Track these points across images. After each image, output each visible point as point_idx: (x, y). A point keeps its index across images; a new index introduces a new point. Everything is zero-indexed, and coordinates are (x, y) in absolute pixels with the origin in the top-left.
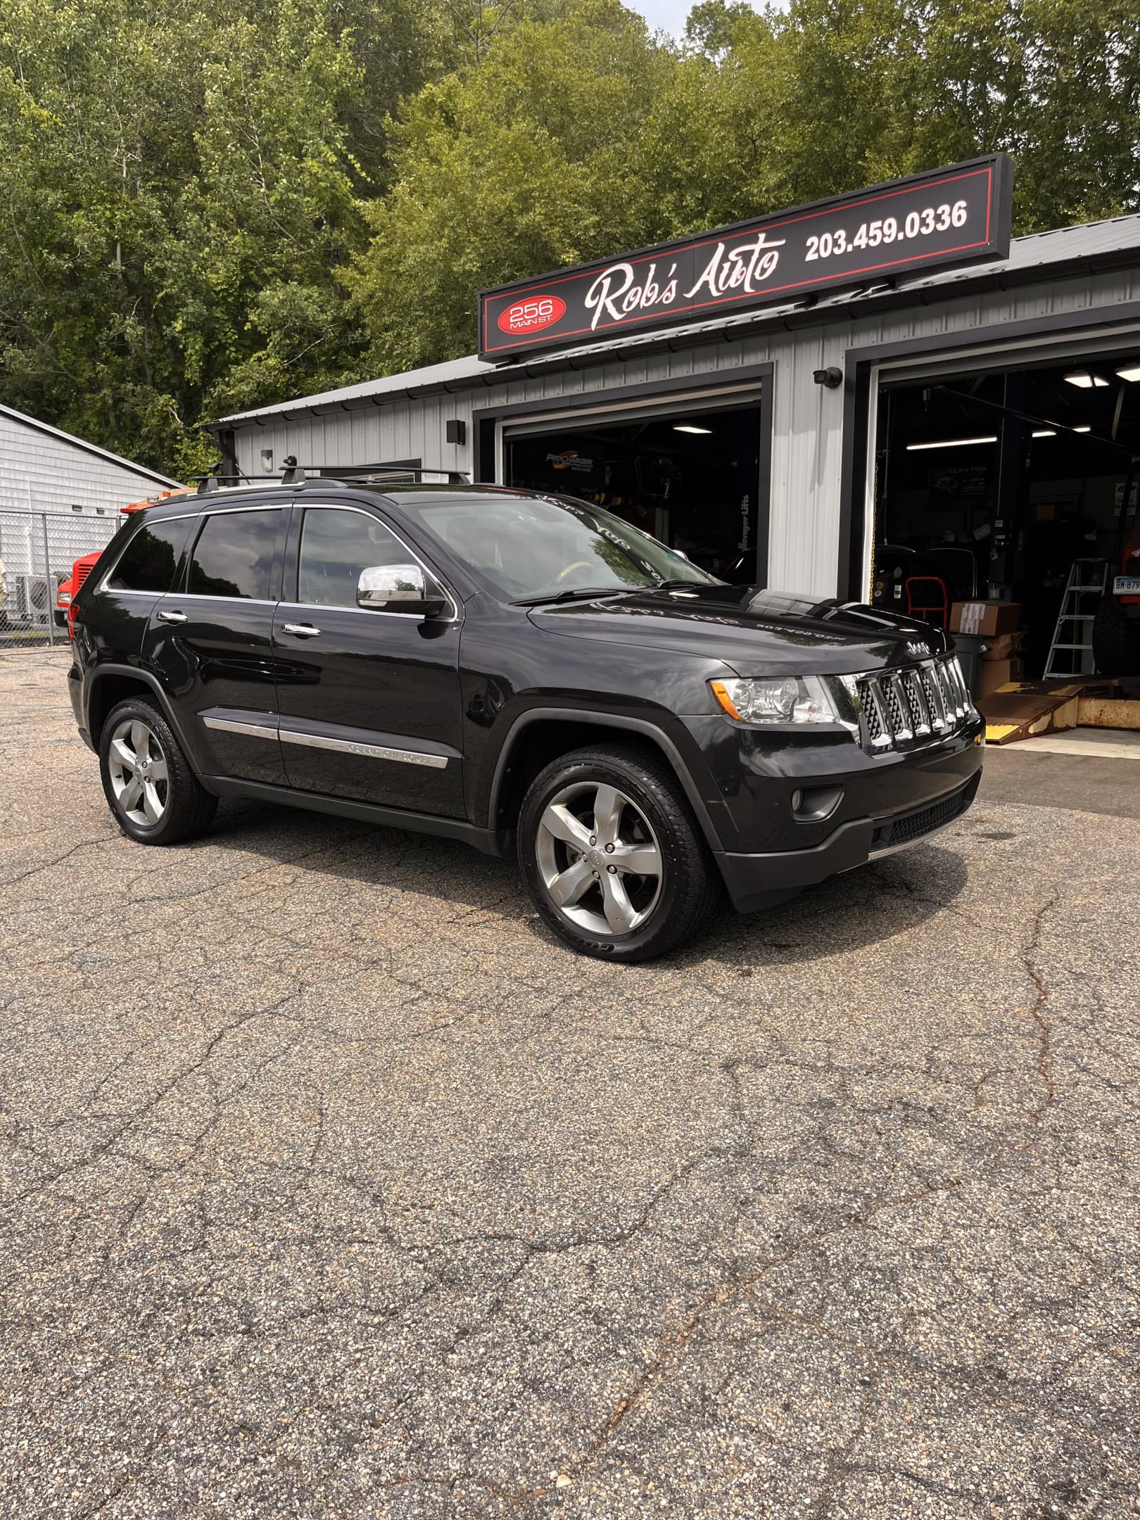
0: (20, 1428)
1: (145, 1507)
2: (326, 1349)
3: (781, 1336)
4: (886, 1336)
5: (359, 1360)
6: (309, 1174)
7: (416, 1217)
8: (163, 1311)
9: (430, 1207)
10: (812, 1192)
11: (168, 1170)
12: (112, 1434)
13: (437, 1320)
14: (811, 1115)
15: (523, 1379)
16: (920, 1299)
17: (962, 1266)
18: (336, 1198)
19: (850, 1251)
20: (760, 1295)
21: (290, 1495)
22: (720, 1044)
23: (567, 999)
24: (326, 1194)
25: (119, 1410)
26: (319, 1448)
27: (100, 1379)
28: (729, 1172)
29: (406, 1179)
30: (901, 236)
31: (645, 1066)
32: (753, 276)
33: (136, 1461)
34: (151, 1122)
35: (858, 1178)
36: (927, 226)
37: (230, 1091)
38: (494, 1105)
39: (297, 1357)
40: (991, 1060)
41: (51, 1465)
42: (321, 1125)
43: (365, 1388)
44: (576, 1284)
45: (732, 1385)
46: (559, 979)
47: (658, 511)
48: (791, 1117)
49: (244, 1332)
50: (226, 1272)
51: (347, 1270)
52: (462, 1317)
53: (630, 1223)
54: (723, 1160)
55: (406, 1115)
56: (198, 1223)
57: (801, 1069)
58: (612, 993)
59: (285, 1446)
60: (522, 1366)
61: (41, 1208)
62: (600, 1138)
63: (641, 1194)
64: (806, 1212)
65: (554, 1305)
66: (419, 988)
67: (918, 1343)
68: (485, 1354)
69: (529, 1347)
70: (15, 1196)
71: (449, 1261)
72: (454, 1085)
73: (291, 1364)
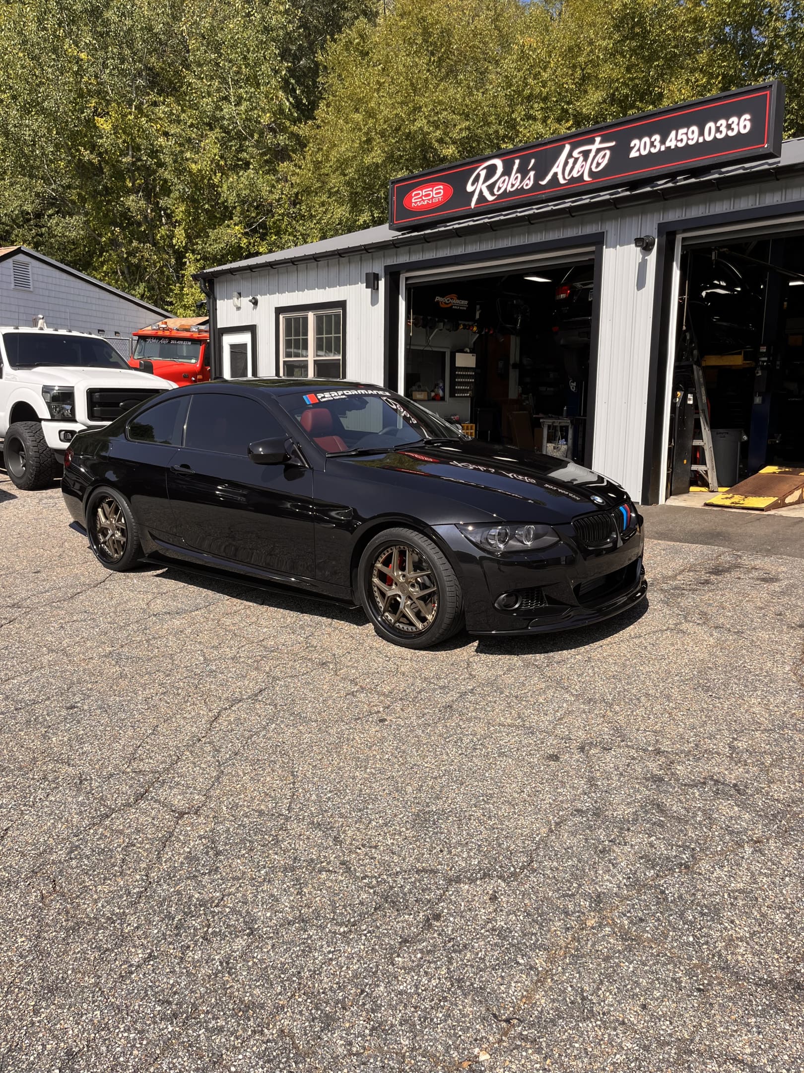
0: (94, 1002)
1: (186, 1064)
2: (308, 950)
3: (637, 953)
4: (714, 956)
5: (331, 959)
6: (287, 819)
7: (366, 854)
8: (191, 917)
9: (376, 847)
10: (651, 845)
11: (188, 813)
12: (159, 1008)
13: (385, 931)
14: (647, 787)
15: (450, 978)
16: (737, 929)
17: (766, 904)
18: (308, 838)
19: (683, 891)
20: (619, 922)
21: (288, 1058)
22: (577, 731)
23: (463, 695)
24: (300, 835)
25: (163, 990)
26: (307, 1024)
27: (149, 967)
28: (590, 827)
29: (357, 826)
30: (701, 140)
31: (524, 746)
32: (590, 169)
33: (177, 1029)
34: (174, 777)
35: (685, 835)
36: (721, 132)
37: (228, 756)
38: (416, 772)
39: (287, 955)
40: (778, 749)
41: (117, 1031)
42: (294, 783)
43: (337, 980)
44: (484, 908)
45: (603, 989)
46: (456, 679)
47: (513, 338)
48: (632, 788)
49: (248, 935)
50: (233, 890)
51: (319, 892)
52: (403, 930)
53: (520, 864)
54: (585, 819)
55: (354, 778)
56: (211, 853)
57: (637, 752)
58: (495, 691)
59: (282, 1021)
60: (449, 969)
61: (100, 838)
62: (495, 799)
63: (527, 842)
64: (649, 861)
65: (469, 923)
66: (356, 685)
67: (737, 961)
68: (422, 958)
69: (453, 955)
70: (82, 829)
71: (391, 888)
72: (387, 756)
73: (283, 960)
